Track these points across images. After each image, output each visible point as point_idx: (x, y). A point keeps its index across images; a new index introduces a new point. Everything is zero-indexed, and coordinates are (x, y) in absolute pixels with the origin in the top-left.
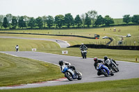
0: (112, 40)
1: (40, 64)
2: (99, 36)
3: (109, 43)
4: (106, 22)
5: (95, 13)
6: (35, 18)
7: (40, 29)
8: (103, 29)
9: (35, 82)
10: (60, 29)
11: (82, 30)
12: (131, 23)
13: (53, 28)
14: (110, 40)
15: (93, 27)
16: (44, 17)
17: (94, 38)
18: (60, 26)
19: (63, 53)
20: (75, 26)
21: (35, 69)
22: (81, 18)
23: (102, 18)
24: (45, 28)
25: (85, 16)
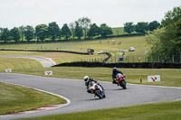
0: (110, 56)
1: (15, 89)
2: (93, 51)
3: (106, 60)
4: (103, 33)
5: (88, 20)
6: (10, 29)
7: (16, 43)
8: (98, 41)
9: (9, 113)
10: (42, 42)
11: (71, 43)
12: (135, 32)
13: (34, 42)
14: (107, 56)
15: (86, 39)
16: (21, 28)
17: (87, 54)
18: (42, 39)
19: (46, 74)
20: (62, 38)
21: (10, 96)
22: (70, 28)
23: (97, 27)
24: (23, 42)
25: (75, 25)
